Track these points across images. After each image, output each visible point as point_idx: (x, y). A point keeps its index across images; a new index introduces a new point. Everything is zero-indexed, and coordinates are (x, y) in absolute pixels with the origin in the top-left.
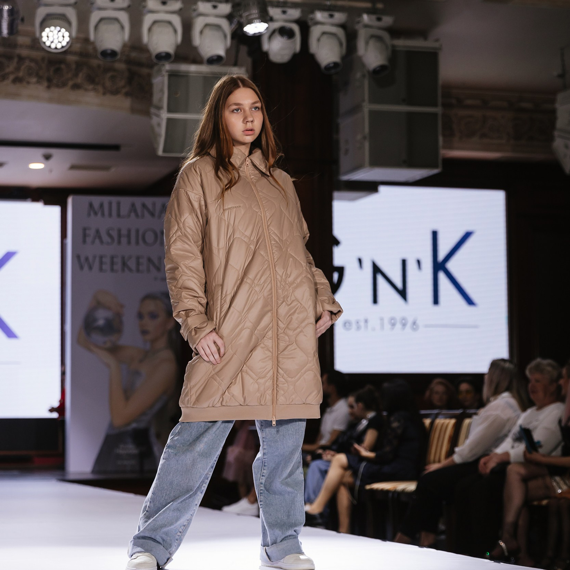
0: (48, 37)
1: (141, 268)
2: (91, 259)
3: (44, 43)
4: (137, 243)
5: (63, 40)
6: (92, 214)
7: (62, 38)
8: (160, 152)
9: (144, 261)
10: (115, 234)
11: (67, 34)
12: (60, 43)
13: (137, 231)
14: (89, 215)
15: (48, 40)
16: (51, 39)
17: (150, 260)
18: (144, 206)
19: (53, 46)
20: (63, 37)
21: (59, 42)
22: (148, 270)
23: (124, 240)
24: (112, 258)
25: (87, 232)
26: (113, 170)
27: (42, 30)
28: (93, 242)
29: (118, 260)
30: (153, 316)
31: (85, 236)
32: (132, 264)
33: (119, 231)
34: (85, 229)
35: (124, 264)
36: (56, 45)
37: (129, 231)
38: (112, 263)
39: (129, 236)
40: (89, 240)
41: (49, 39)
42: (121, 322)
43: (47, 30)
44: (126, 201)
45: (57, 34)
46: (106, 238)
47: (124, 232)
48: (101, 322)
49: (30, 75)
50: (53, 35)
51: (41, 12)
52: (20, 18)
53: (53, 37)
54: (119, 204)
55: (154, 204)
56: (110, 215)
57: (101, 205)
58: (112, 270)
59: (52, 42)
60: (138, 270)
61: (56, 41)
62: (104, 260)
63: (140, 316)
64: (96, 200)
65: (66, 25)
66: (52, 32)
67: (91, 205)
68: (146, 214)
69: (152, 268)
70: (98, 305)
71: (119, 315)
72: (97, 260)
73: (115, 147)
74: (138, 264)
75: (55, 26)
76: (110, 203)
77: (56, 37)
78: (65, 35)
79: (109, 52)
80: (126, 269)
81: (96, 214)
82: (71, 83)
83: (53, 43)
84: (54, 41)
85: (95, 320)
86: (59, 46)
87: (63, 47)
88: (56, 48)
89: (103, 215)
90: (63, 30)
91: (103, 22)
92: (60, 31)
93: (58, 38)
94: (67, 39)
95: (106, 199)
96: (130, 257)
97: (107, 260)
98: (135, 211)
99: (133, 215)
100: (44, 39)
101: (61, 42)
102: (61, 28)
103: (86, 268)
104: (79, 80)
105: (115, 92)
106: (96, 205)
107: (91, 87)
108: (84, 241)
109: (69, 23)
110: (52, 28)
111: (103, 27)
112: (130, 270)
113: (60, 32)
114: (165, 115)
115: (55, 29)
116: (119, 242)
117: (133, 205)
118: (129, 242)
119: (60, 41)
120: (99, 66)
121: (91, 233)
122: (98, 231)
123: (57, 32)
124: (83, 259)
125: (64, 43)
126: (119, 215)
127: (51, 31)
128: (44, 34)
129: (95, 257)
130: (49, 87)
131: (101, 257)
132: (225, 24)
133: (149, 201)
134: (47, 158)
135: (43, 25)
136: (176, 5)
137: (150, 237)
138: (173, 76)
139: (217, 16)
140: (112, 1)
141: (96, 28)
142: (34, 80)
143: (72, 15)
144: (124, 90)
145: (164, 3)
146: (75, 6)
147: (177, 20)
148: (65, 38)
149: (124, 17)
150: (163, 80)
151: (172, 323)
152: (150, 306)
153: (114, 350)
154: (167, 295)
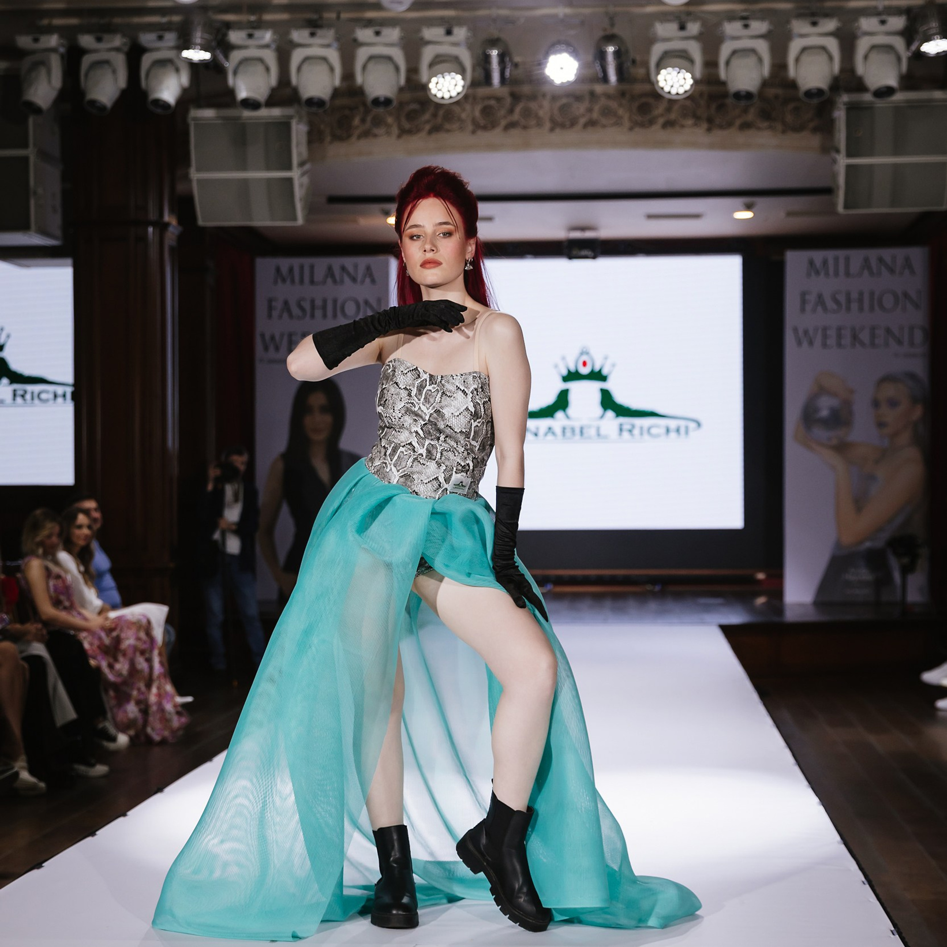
0: (665, 80)
1: (877, 341)
2: (811, 332)
3: (662, 89)
4: (872, 309)
5: (685, 83)
6: (813, 273)
7: (684, 80)
8: (840, 209)
9: (880, 332)
10: (842, 298)
11: (689, 76)
12: (681, 88)
13: (872, 294)
14: (809, 275)
15: (666, 84)
16: (670, 83)
17: (888, 331)
18: (881, 260)
19: (674, 91)
21: (680, 86)
22: (887, 344)
23: (854, 306)
24: (839, 329)
25: (807, 297)
27: (658, 73)
28: (814, 310)
29: (847, 333)
30: (893, 403)
31: (803, 303)
32: (865, 336)
33: (848, 294)
34: (803, 295)
35: (855, 337)
36: (678, 89)
37: (861, 294)
38: (839, 336)
39: (860, 300)
40: (809, 307)
43: (663, 72)
44: (857, 256)
45: (677, 76)
46: (830, 304)
47: (854, 296)
48: (824, 413)
49: (685, 116)
50: (672, 78)
51: (657, 50)
52: (631, 59)
53: (672, 80)
54: (847, 259)
55: (894, 258)
56: (836, 274)
57: (825, 262)
58: (839, 345)
59: (672, 86)
60: (873, 344)
61: (676, 85)
62: (828, 332)
63: (876, 404)
64: (818, 255)
65: (688, 64)
66: (670, 74)
67: (811, 263)
68: (884, 270)
69: (891, 342)
70: (821, 390)
71: (847, 404)
72: (820, 332)
73: (827, 191)
74: (873, 336)
75: (673, 67)
76: (836, 259)
77: (676, 79)
78: (686, 78)
79: (743, 93)
80: (857, 345)
81: (818, 273)
82: (738, 122)
83: (672, 88)
84: (674, 85)
85: (817, 410)
86: (681, 91)
87: (686, 92)
88: (677, 94)
89: (827, 274)
90: (683, 71)
91: (736, 56)
92: (679, 73)
93: (678, 81)
94: (691, 82)
95: (830, 254)
96: (862, 328)
97: (832, 333)
98: (869, 268)
99: (866, 272)
100: (662, 84)
101: (682, 86)
102: (680, 69)
103: (805, 344)
104: (750, 117)
105: (798, 128)
106: (818, 263)
107: (766, 124)
108: (803, 310)
109: (692, 61)
110: (670, 69)
111: (736, 62)
112: (862, 344)
113: (679, 74)
114: (843, 161)
115: (673, 70)
116: (848, 309)
117: (866, 260)
118: (861, 309)
119: (682, 84)
120: (776, 97)
121: (812, 298)
122: (820, 296)
123: (676, 74)
124: (801, 334)
125: (687, 87)
126: (848, 274)
127: (668, 73)
128: (660, 78)
129: (816, 329)
130: (709, 130)
131: (825, 329)
132: (899, 43)
133: (887, 253)
134: (748, 207)
135: (659, 66)
136: (831, 25)
137: (888, 301)
138: (853, 109)
139: (889, 34)
140: (746, 26)
141: (728, 63)
142: (690, 122)
143: (695, 50)
144: (812, 125)
145: (814, 24)
146: (698, 38)
147: (832, 45)
148: (687, 81)
149: (762, 47)
150: (840, 115)
151: (918, 412)
152: (890, 391)
153: (841, 448)
154: (912, 376)
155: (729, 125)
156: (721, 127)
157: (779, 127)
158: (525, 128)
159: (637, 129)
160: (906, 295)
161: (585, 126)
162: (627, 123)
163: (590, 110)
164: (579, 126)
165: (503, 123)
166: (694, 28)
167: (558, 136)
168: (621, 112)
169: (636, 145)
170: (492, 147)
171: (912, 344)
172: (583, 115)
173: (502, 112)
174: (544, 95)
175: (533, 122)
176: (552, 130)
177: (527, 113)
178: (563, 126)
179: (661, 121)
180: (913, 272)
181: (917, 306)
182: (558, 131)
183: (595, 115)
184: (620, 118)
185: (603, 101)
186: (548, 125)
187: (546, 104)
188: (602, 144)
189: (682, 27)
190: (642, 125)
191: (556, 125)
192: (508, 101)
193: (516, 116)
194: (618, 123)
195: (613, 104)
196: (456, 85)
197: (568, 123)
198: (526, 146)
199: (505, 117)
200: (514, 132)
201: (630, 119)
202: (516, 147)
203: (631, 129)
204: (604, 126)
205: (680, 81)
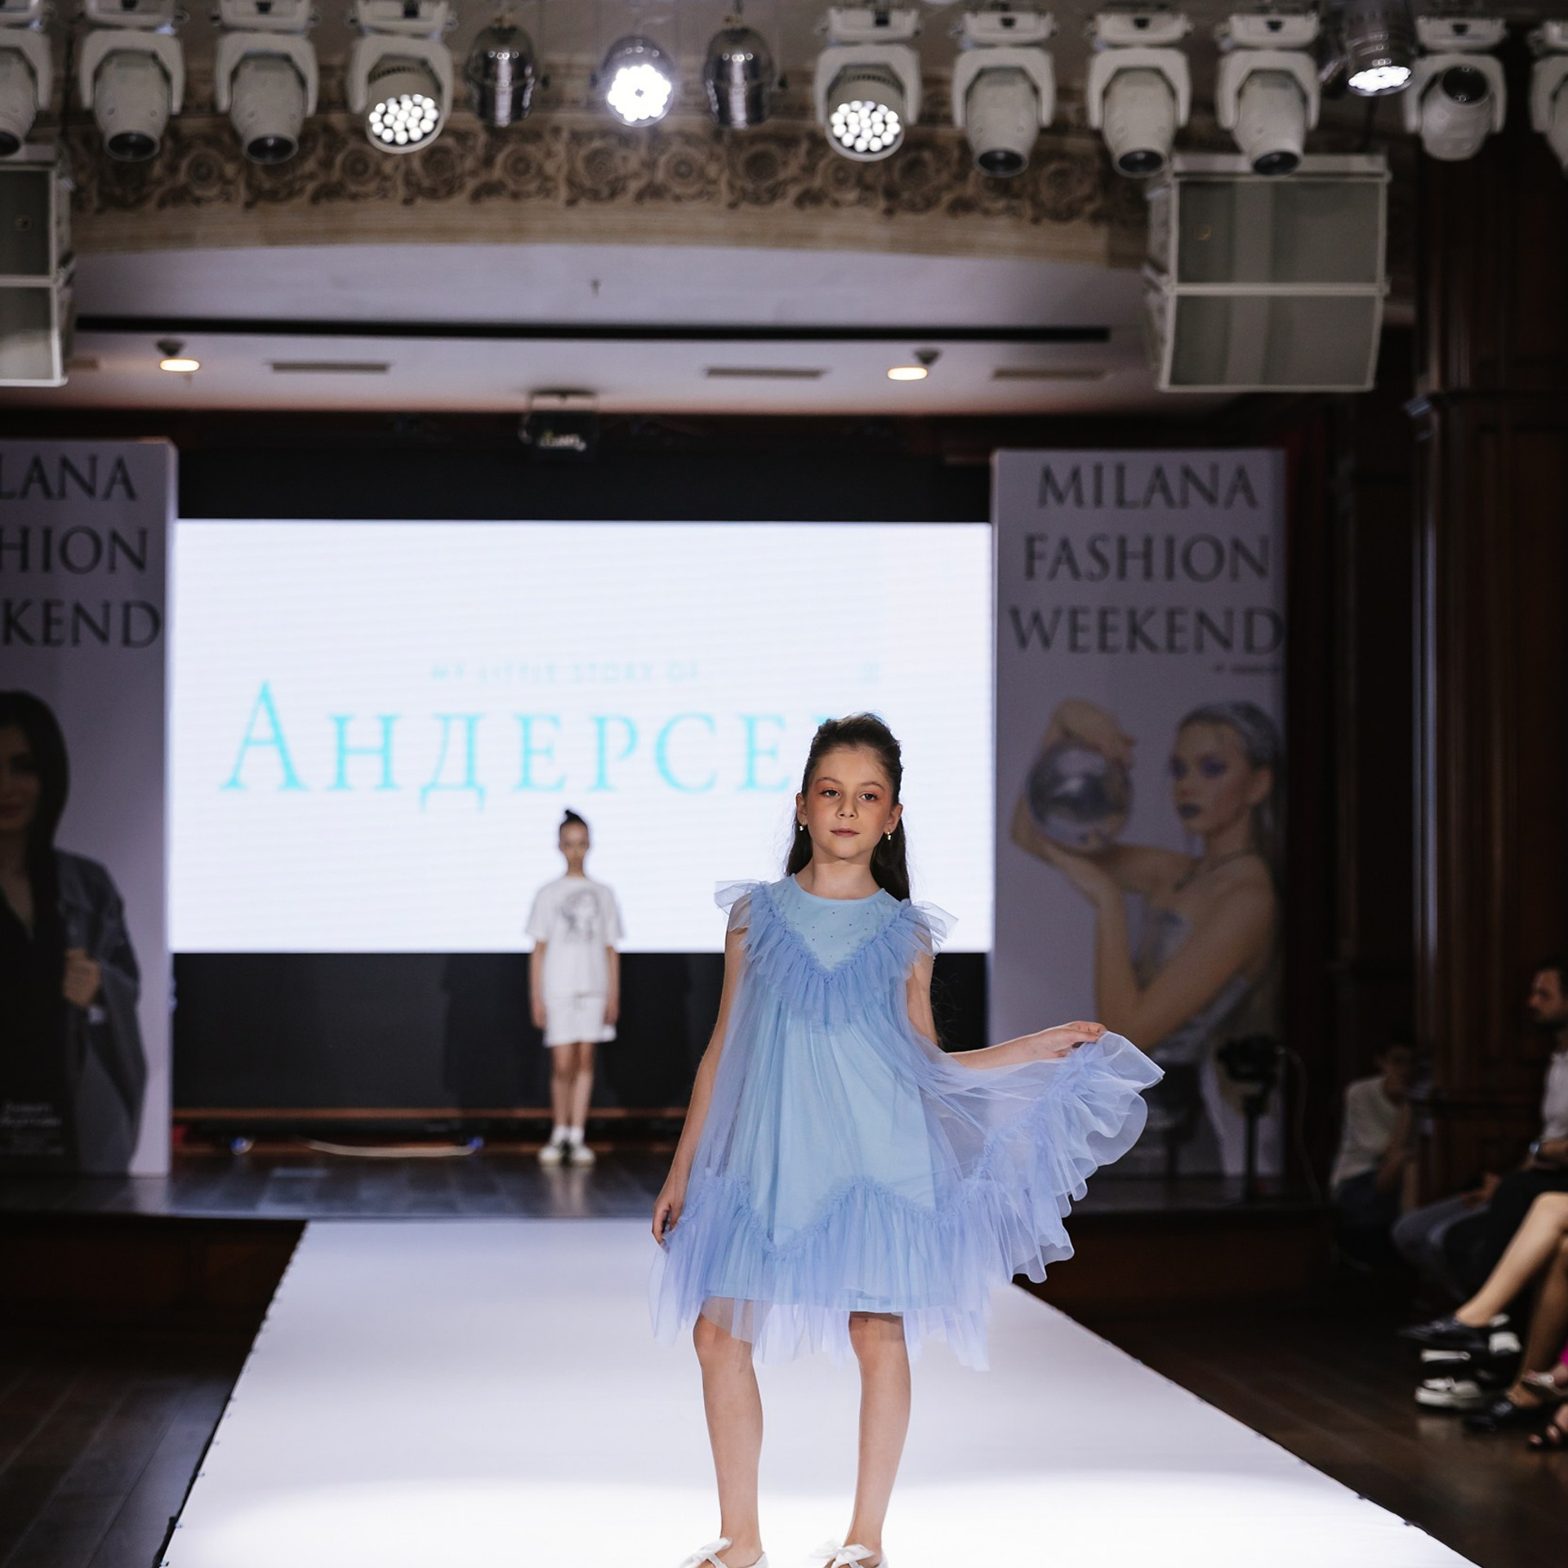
0: (846, 124)
1: (1179, 640)
2: (1047, 618)
3: (839, 139)
4: (1170, 574)
5: (885, 130)
6: (1051, 498)
7: (882, 126)
8: (1165, 383)
9: (1187, 621)
10: (1110, 551)
11: (892, 117)
12: (877, 139)
13: (1170, 542)
14: (1043, 502)
15: (847, 131)
16: (854, 129)
17: (1202, 618)
18: (1187, 473)
19: (861, 145)
20: (885, 123)
21: (874, 136)
22: (1200, 647)
23: (1135, 566)
24: (1103, 614)
25: (1039, 546)
26: (1109, 377)
27: (832, 109)
28: (1053, 574)
29: (1120, 622)
30: (1212, 767)
31: (1031, 556)
32: (1155, 629)
33: (1122, 541)
34: (1031, 540)
35: (1135, 630)
36: (869, 143)
37: (1148, 542)
38: (1104, 629)
39: (1147, 556)
40: (1042, 567)
41: (850, 128)
42: (1126, 784)
43: (844, 108)
44: (1140, 463)
45: (870, 117)
46: (1086, 562)
47: (1135, 545)
48: (1074, 785)
49: (840, 181)
50: (860, 120)
51: (828, 64)
52: (777, 79)
53: (859, 124)
54: (1120, 470)
55: (1214, 469)
56: (1098, 501)
57: (1076, 475)
58: (1103, 647)
59: (858, 136)
60: (1171, 647)
61: (867, 134)
62: (1082, 620)
63: (1177, 767)
64: (1061, 461)
65: (892, 92)
66: (857, 112)
67: (1048, 475)
68: (1194, 495)
69: (1209, 641)
70: (1068, 739)
71: (1120, 767)
72: (1064, 620)
73: (1097, 334)
74: (1172, 629)
75: (863, 101)
76: (1098, 470)
77: (866, 123)
78: (887, 120)
79: (999, 156)
80: (1139, 644)
81: (1060, 498)
82: (947, 198)
83: (859, 140)
84: (863, 134)
85: (1059, 779)
86: (876, 145)
87: (885, 148)
88: (868, 151)
89: (1079, 501)
90: (883, 108)
91: (985, 80)
92: (874, 110)
93: (871, 127)
94: (894, 128)
95: (1087, 459)
96: (1150, 613)
97: (1090, 621)
98: (1165, 489)
99: (1158, 498)
100: (839, 130)
101: (879, 137)
102: (877, 104)
103: (1035, 639)
104: (970, 189)
105: (1065, 215)
106: (1062, 477)
107: (1000, 204)
108: (1030, 573)
109: (900, 87)
110: (856, 105)
111: (985, 93)
112: (1151, 645)
113: (875, 113)
114: (1171, 288)
115: (863, 105)
116: (1122, 573)
117: (1159, 473)
118: (1148, 573)
119: (878, 133)
121: (1049, 549)
122: (1065, 544)
123: (868, 112)
124: (1025, 620)
125: (888, 139)
126: (1121, 502)
127: (852, 111)
128: (837, 119)
129: (1057, 613)
130: (889, 212)
131: (1074, 613)
132: (1302, 67)
133: (1200, 460)
134: (927, 359)
135: (835, 95)
136: (1175, 27)
137: (1203, 557)
138: (1194, 186)
139: (1283, 48)
140: (1008, 23)
141: (969, 93)
142: (852, 195)
143: (906, 65)
144: (1090, 208)
145: (1141, 24)
146: (913, 42)
147: (1176, 66)
148: (888, 127)
149: (1039, 65)
150: (1165, 197)
151: (1262, 786)
152: (1205, 741)
153: (1108, 857)
154: (1251, 712)
155: (929, 203)
156: (913, 208)
157: (1028, 210)
158: (516, 196)
159: (744, 207)
160: (1237, 545)
161: (640, 196)
162: (725, 196)
163: (650, 165)
164: (627, 198)
165: (471, 184)
166: (905, 23)
167: (585, 215)
168: (712, 170)
169: (741, 239)
170: (446, 234)
171: (1249, 647)
172: (636, 175)
173: (469, 163)
174: (556, 131)
175: (533, 186)
176: (571, 202)
177: (520, 166)
178: (595, 196)
179: (794, 191)
180: (1252, 502)
181: (1261, 571)
182: (583, 204)
183: (660, 176)
184: (714, 182)
185: (677, 147)
186: (563, 192)
187: (560, 148)
188: (673, 236)
189: (882, 21)
190: (756, 199)
191: (579, 193)
192: (483, 138)
193: (497, 173)
194: (706, 193)
195: (698, 155)
196: (422, 118)
197: (605, 192)
198: (518, 233)
199: (474, 173)
200: (493, 204)
201: (731, 186)
202: (496, 236)
203: (733, 206)
204: (678, 199)
205: (874, 127)
